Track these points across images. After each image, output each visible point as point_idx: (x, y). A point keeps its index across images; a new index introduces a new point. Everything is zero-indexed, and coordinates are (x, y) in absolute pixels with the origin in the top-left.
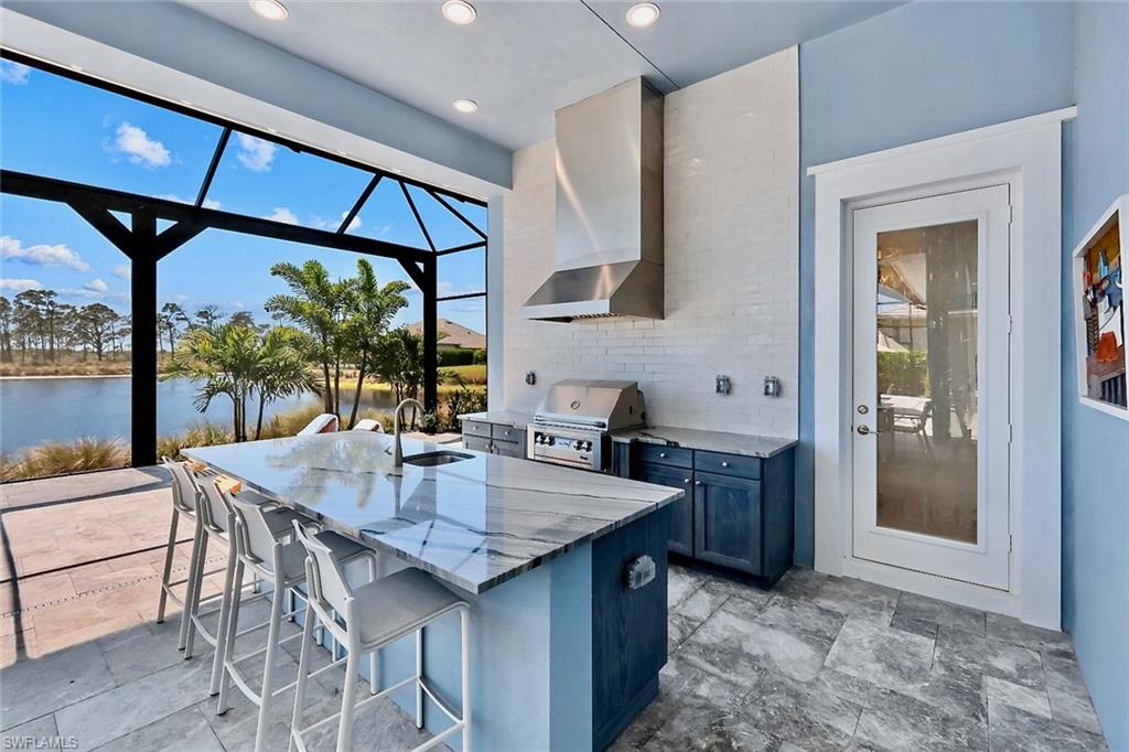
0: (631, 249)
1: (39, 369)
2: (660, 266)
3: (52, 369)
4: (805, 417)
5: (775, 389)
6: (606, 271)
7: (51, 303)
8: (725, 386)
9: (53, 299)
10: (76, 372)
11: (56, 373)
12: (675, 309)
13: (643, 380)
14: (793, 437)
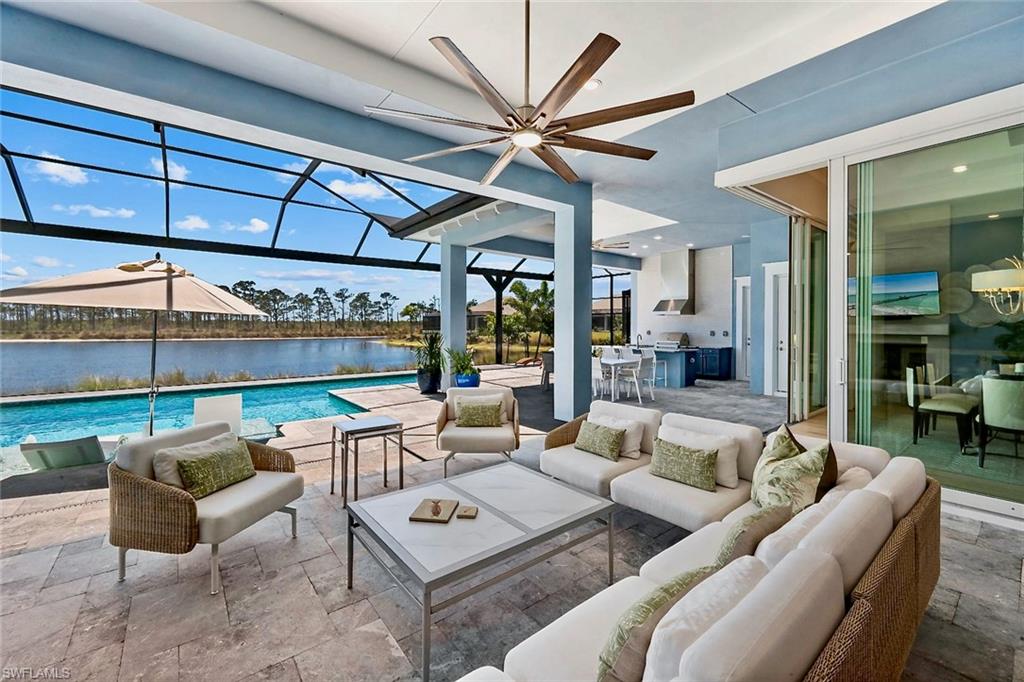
0: (685, 296)
1: (249, 333)
2: (694, 299)
3: (255, 333)
4: (734, 342)
5: (726, 334)
6: (672, 302)
7: (252, 289)
8: (713, 334)
9: (253, 286)
10: (268, 336)
11: (258, 336)
12: (698, 311)
13: (688, 332)
14: (730, 346)
